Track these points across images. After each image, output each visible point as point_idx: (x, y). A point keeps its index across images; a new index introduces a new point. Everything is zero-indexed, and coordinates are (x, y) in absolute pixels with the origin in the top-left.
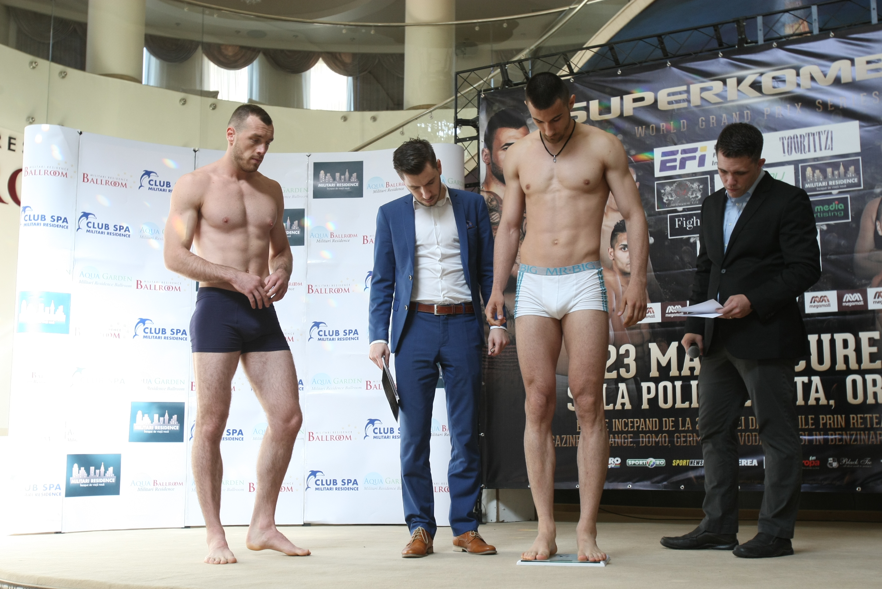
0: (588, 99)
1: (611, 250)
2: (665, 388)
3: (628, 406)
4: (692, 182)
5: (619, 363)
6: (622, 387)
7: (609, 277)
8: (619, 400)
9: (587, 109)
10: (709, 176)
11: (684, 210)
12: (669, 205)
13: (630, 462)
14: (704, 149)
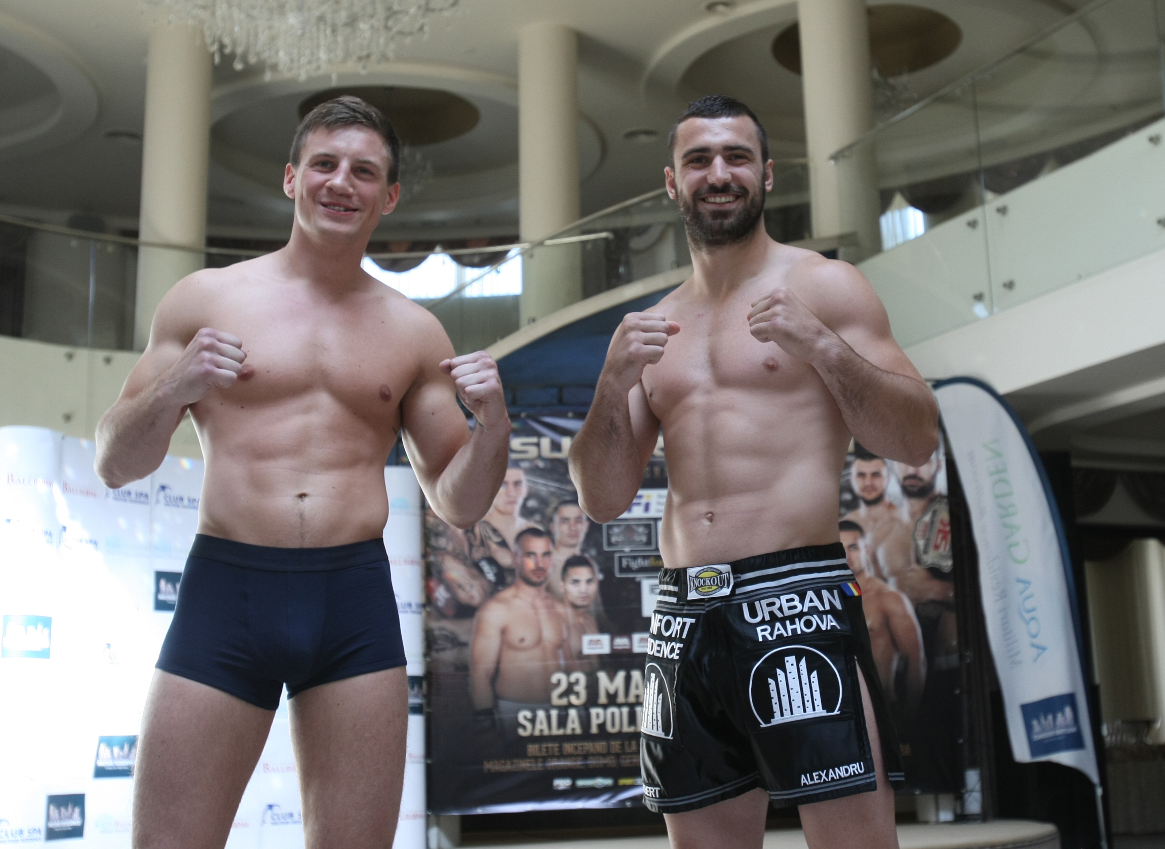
0: (539, 435)
1: (561, 584)
2: (613, 714)
3: (578, 731)
4: (638, 525)
5: (570, 690)
6: (573, 713)
7: (560, 609)
8: (570, 726)
9: (538, 445)
10: (652, 523)
11: (632, 551)
12: (617, 544)
13: (581, 783)
14: (649, 496)
